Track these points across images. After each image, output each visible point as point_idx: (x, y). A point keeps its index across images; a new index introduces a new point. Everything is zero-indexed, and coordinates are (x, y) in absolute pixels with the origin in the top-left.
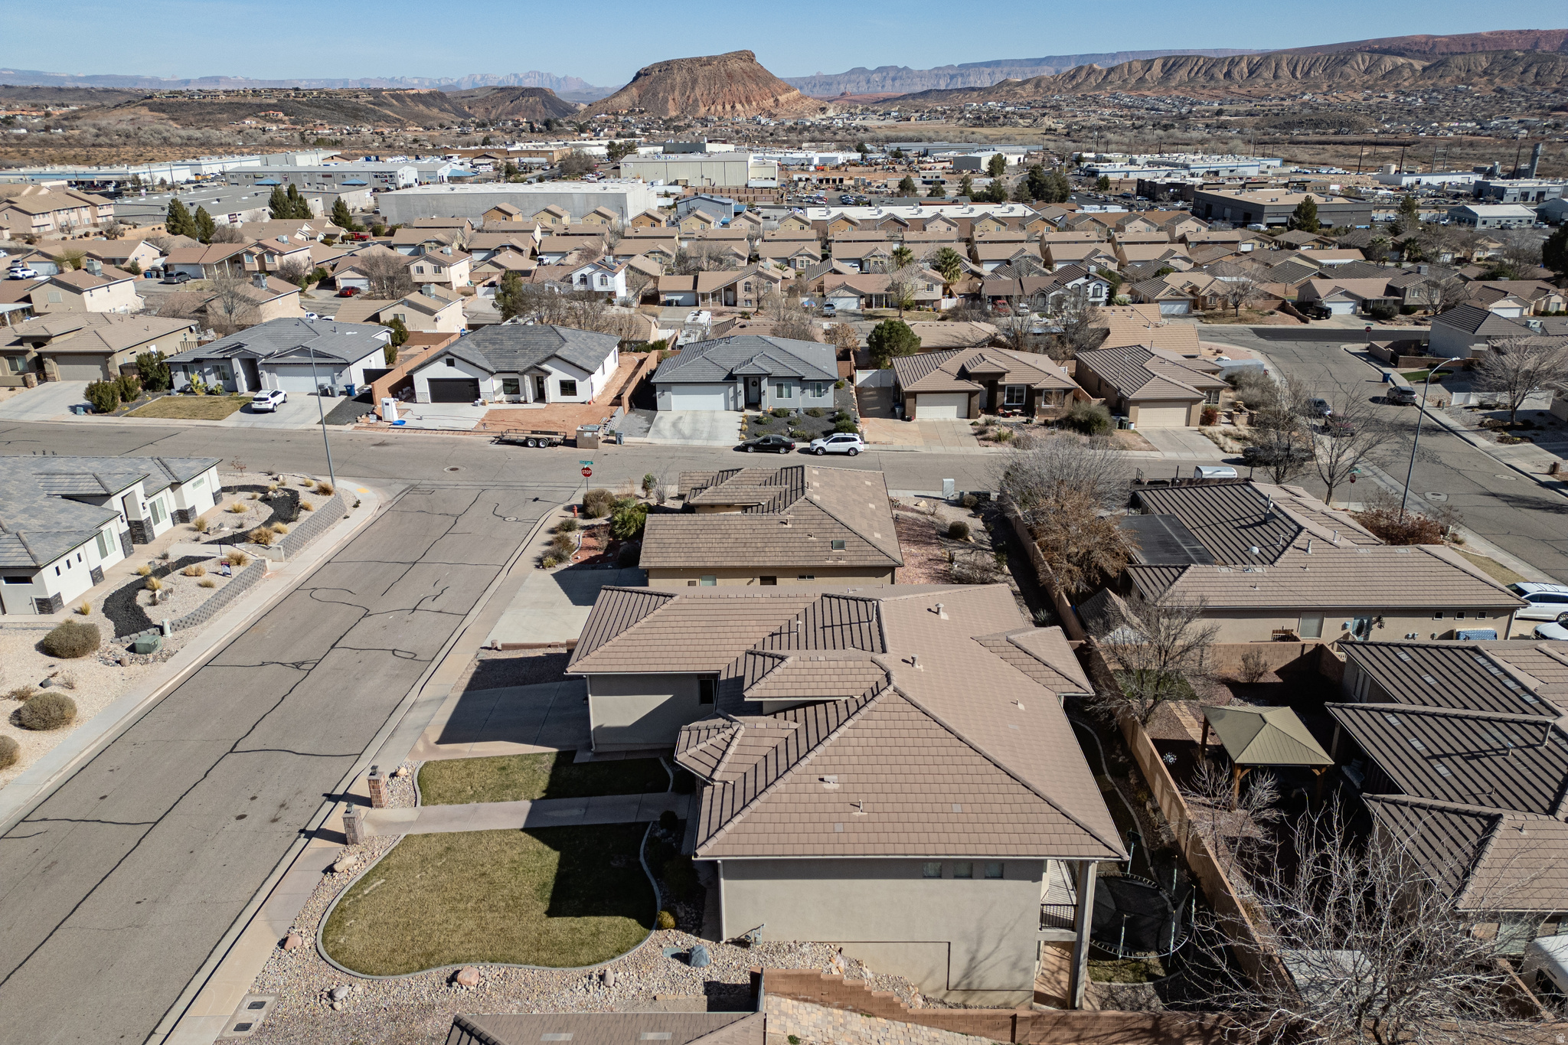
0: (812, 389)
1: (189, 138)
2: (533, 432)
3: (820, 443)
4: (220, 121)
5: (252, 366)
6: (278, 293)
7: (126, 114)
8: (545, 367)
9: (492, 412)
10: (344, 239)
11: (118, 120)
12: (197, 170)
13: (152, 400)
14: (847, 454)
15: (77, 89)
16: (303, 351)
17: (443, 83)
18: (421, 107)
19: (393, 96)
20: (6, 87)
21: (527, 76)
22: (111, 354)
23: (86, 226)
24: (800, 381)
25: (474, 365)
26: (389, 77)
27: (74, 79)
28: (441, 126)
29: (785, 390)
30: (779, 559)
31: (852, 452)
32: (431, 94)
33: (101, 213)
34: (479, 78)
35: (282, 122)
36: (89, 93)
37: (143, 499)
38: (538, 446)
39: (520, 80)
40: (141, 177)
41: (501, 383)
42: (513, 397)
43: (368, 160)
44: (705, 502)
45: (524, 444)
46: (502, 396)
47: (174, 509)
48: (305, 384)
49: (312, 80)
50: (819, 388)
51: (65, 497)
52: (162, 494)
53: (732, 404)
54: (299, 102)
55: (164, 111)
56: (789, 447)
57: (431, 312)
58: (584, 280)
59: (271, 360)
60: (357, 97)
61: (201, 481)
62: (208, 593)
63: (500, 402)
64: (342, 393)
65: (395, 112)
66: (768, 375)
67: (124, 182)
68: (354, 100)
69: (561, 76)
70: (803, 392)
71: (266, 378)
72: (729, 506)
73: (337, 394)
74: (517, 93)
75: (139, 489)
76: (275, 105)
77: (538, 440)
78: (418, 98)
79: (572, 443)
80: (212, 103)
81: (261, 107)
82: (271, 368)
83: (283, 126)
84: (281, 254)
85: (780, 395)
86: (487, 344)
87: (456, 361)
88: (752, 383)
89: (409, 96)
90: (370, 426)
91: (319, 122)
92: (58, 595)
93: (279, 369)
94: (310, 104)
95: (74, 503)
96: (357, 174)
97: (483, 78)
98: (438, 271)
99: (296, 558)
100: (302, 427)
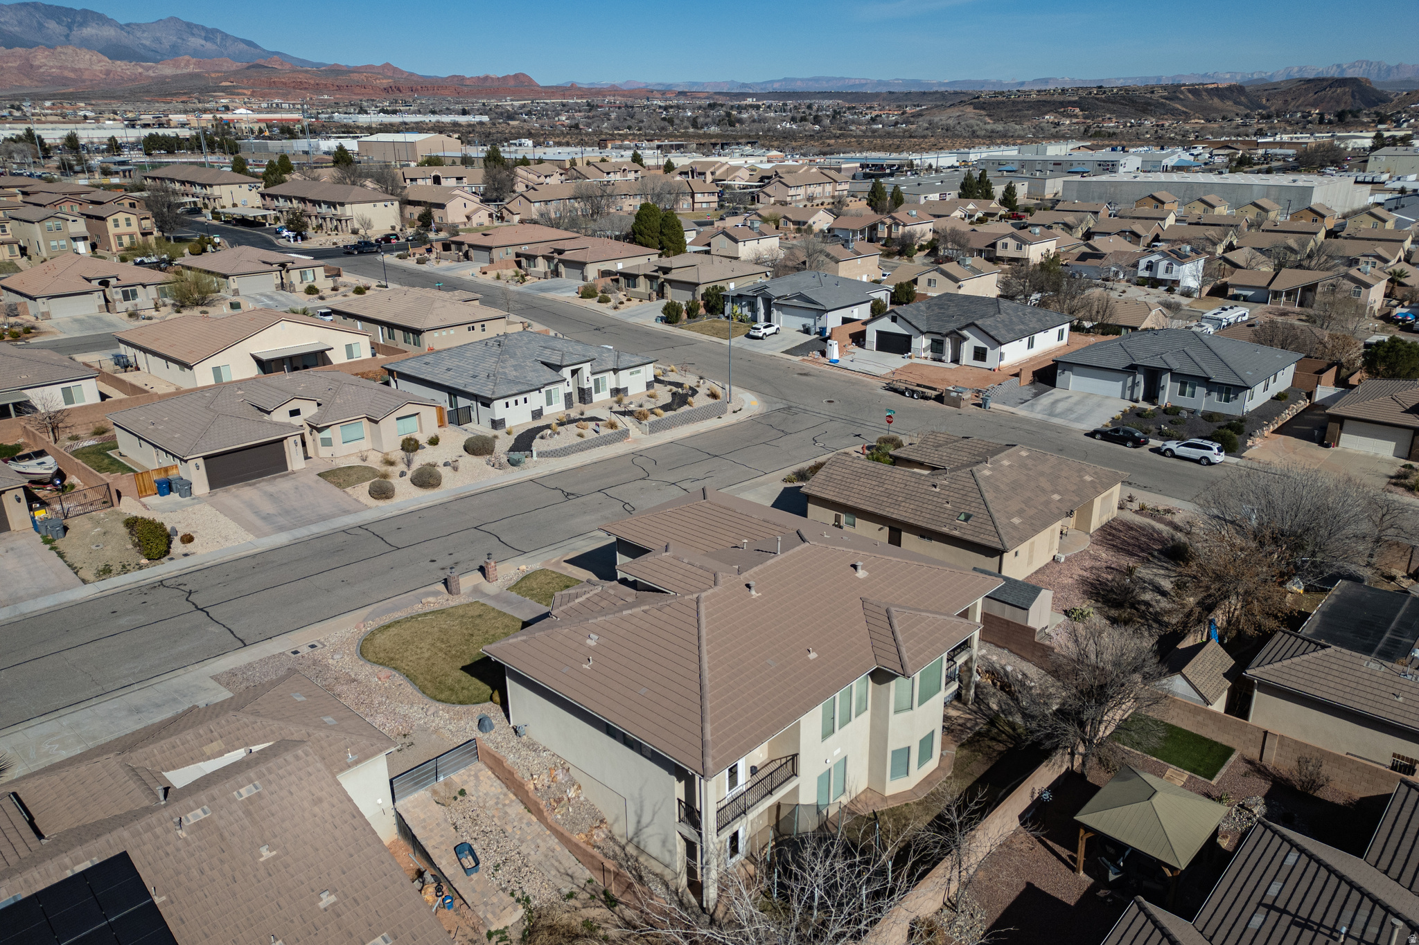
0: (1220, 392)
1: (993, 131)
2: (918, 385)
3: (1172, 445)
4: (1025, 116)
5: (768, 303)
6: (858, 254)
7: (955, 112)
8: (965, 333)
9: (912, 365)
10: (1001, 217)
11: (946, 117)
12: (964, 157)
13: (705, 320)
14: (1198, 462)
15: (936, 92)
16: (801, 297)
17: (1255, 76)
18: (1216, 100)
19: (1189, 91)
20: (890, 92)
21: (1353, 66)
22: (698, 285)
23: (826, 197)
24: (1206, 382)
25: (910, 323)
26: (1202, 73)
27: (941, 84)
28: (1224, 118)
29: (1188, 389)
30: (907, 515)
31: (1204, 461)
32: (1230, 89)
33: (839, 188)
34: (1296, 69)
35: (1076, 116)
36: (943, 95)
37: (589, 375)
38: (912, 397)
39: (1343, 70)
40: (915, 162)
41: (930, 342)
42: (936, 355)
43: (1113, 150)
44: (902, 455)
45: (903, 393)
46: (929, 354)
47: (614, 386)
48: (798, 321)
49: (1129, 78)
50: (1228, 393)
51: (543, 363)
52: (606, 375)
53: (1128, 393)
54: (1097, 99)
55: (984, 109)
56: (1138, 443)
57: (956, 280)
58: (1150, 267)
59: (780, 302)
60: (1153, 92)
61: (638, 372)
62: (579, 440)
63: (926, 358)
64: (816, 333)
65: (1184, 106)
66: (1170, 370)
67: (903, 166)
68: (1149, 95)
69: (1393, 63)
70: (1208, 394)
71: (775, 313)
72: (921, 465)
73: (813, 332)
74: (1325, 83)
75: (586, 368)
76: (1075, 102)
77: (913, 392)
78: (1218, 92)
79: (940, 399)
80: (1024, 102)
81: (1063, 104)
82: (780, 307)
83: (1075, 120)
84: (905, 225)
85: (1182, 393)
86: (936, 308)
87: (898, 318)
88: (1153, 377)
89: (1207, 90)
90: (814, 361)
91: (1108, 116)
92: (503, 420)
93: (784, 309)
94: (1108, 100)
95: (545, 367)
96: (1083, 163)
97: (1300, 70)
98: (1019, 248)
99: (657, 435)
100: (770, 353)
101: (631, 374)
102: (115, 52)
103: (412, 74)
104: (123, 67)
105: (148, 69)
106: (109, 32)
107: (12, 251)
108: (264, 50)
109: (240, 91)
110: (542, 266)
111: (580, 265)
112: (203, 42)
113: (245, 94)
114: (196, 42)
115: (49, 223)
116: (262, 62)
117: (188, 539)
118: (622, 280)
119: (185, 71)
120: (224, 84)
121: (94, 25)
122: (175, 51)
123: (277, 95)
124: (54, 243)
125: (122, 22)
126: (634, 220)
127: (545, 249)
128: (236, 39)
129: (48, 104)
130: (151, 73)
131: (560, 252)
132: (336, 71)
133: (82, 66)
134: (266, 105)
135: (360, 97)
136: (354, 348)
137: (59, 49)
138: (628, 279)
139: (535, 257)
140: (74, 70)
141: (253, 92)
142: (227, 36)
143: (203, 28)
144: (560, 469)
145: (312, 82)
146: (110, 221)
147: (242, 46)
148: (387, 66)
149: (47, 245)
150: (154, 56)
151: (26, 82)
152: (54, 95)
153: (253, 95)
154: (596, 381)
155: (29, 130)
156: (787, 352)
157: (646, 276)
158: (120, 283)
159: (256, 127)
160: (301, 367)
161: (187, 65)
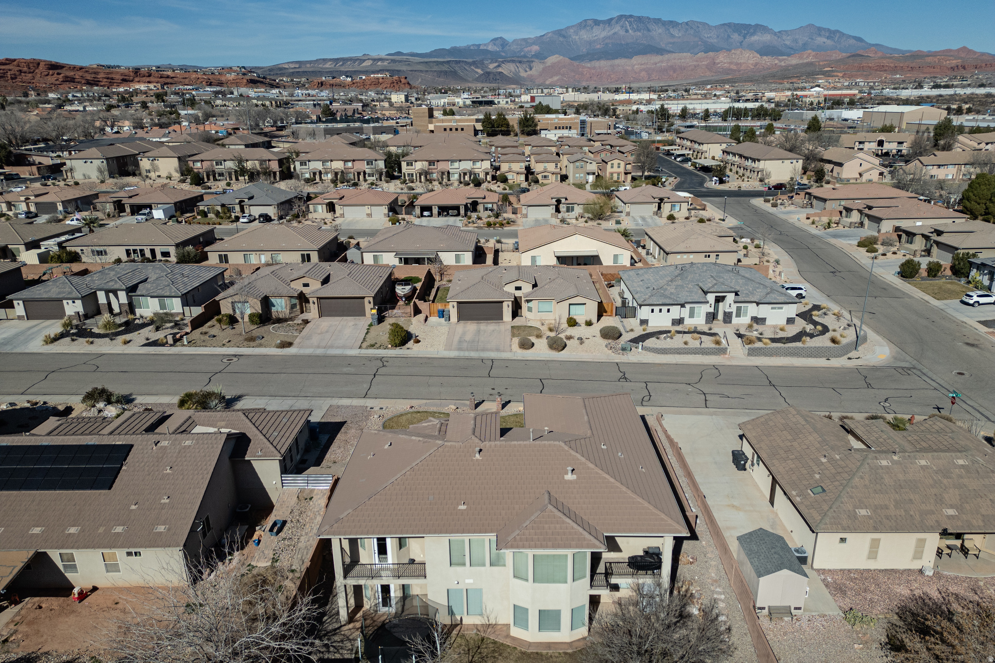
22: (957, 249)
44: (850, 426)
47: (754, 315)
52: (748, 305)
61: (781, 308)
62: (681, 346)
75: (731, 297)
95: (700, 291)
99: (753, 358)
100: (965, 319)
101: (772, 308)
102: (765, 51)
103: (983, 54)
104: (767, 61)
105: (780, 61)
106: (766, 38)
107: (556, 178)
108: (867, 43)
109: (835, 74)
110: (855, 217)
111: (877, 220)
112: (825, 40)
113: (837, 76)
114: (820, 40)
115: (577, 164)
116: (861, 52)
117: (418, 341)
118: (904, 236)
119: (805, 61)
120: (826, 69)
121: (759, 34)
122: (805, 47)
123: (861, 76)
124: (577, 175)
125: (776, 30)
126: (966, 187)
127: (860, 204)
128: (849, 37)
129: (709, 87)
130: (783, 64)
131: (870, 208)
132: (917, 55)
133: (742, 61)
134: (847, 84)
135: (925, 75)
136: (620, 258)
137: (733, 51)
138: (909, 236)
139: (851, 210)
140: (737, 64)
141: (845, 74)
142: (844, 34)
143: (829, 30)
144: (647, 362)
145: (892, 65)
146: (609, 163)
147: (852, 41)
148: (964, 49)
149: (574, 176)
150: (789, 52)
151: (708, 73)
152: (718, 81)
153: (843, 77)
154: (739, 309)
155: (662, 106)
156: (980, 322)
157: (923, 235)
158: (567, 202)
159: (815, 101)
160: (583, 263)
161: (808, 57)
